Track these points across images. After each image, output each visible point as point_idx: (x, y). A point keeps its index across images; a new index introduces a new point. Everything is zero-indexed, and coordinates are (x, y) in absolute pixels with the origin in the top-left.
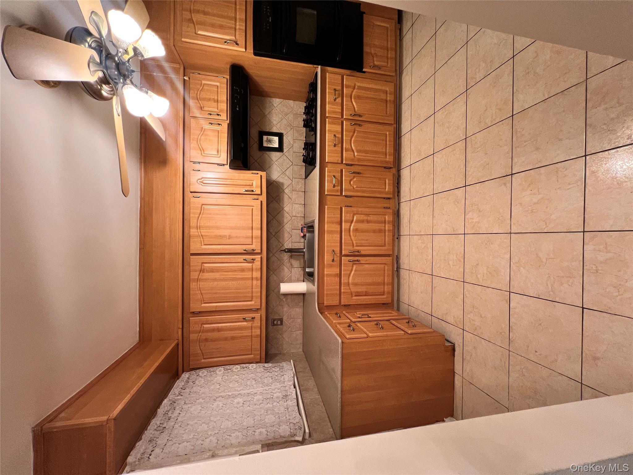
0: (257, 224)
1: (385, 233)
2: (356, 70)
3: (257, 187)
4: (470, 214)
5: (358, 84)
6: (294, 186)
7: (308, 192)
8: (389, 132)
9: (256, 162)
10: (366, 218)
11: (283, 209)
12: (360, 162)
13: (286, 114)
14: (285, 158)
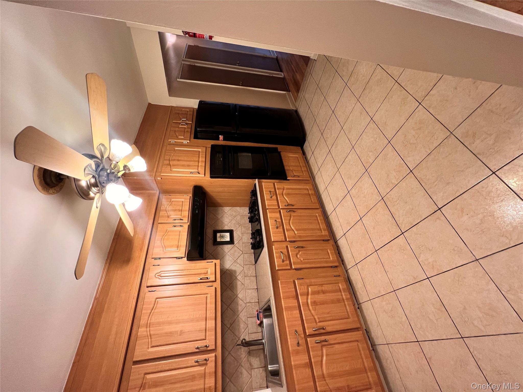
0: (211, 314)
1: (344, 302)
2: (282, 180)
3: (211, 274)
4: (422, 255)
5: (286, 187)
6: (246, 271)
7: (259, 276)
8: (318, 213)
9: (210, 255)
10: (321, 289)
11: (237, 296)
12: (301, 238)
13: (235, 217)
14: (236, 248)
